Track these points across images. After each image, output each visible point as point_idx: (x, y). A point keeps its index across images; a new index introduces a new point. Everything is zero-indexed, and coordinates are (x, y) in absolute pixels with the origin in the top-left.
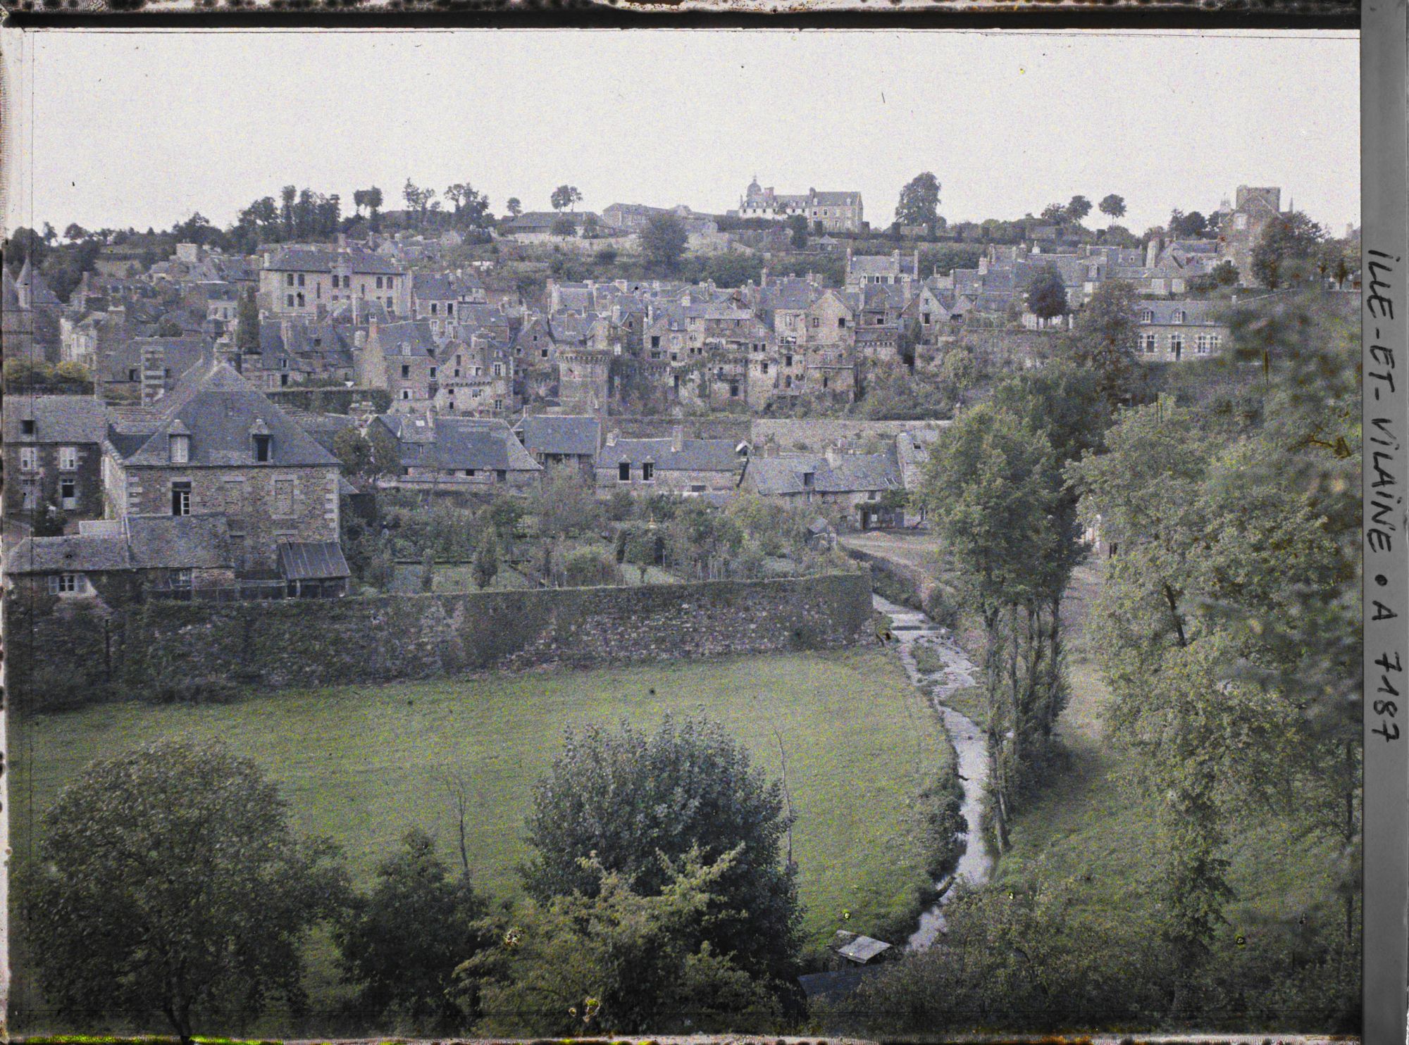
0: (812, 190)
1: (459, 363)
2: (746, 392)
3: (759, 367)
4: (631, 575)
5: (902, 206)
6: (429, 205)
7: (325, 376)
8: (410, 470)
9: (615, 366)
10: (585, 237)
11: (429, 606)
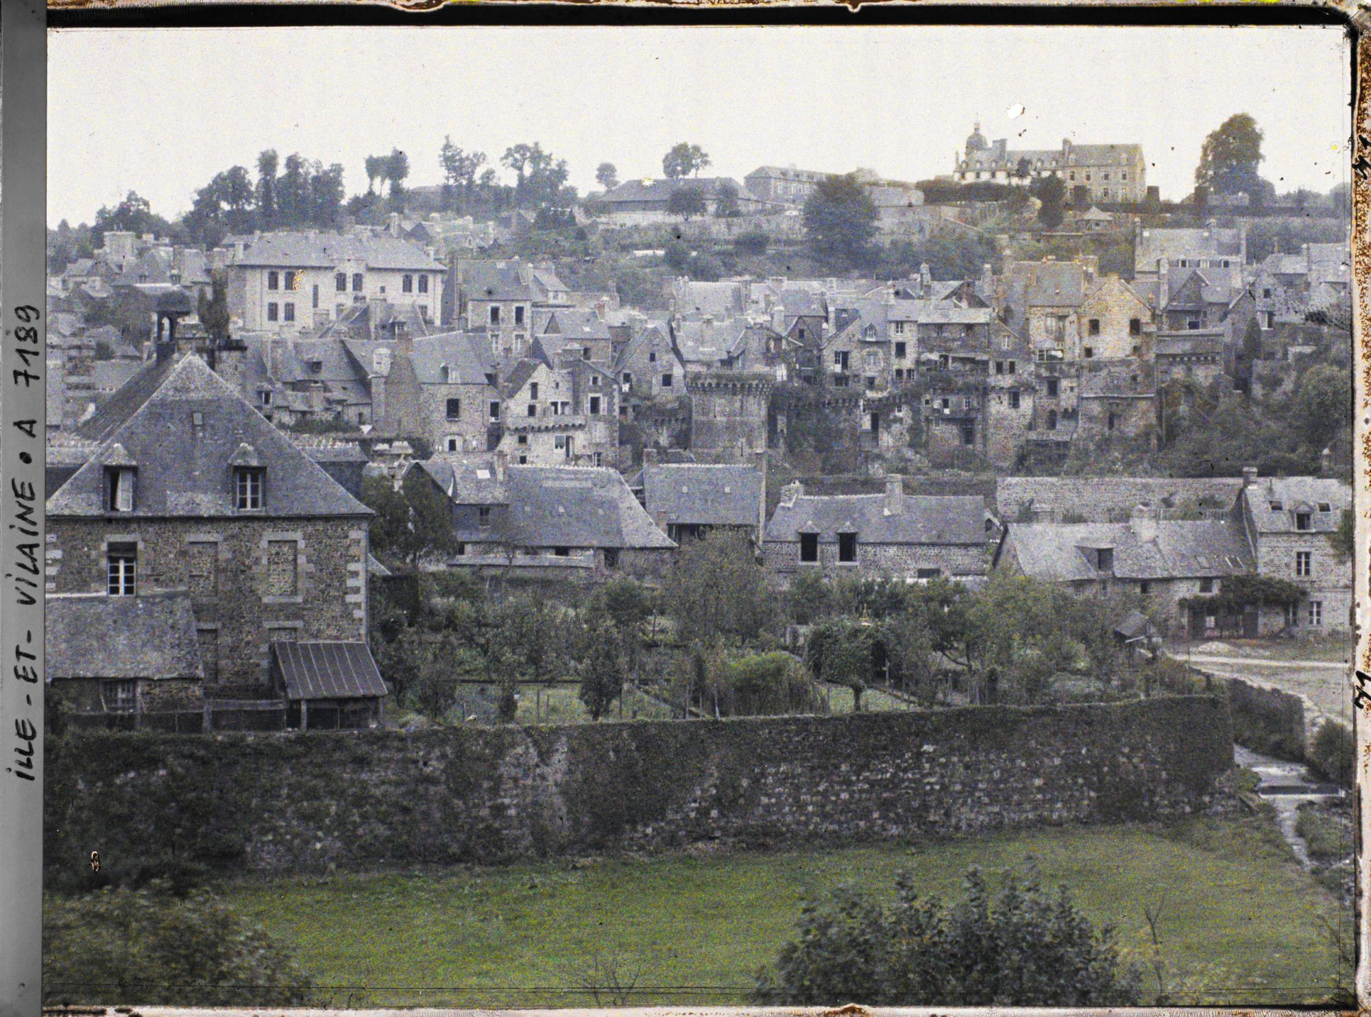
0: (1065, 142)
1: (534, 396)
2: (984, 437)
3: (1006, 399)
4: (840, 700)
5: (1205, 165)
6: (477, 177)
7: (329, 417)
8: (468, 548)
9: (778, 400)
10: (718, 215)
11: (513, 745)
